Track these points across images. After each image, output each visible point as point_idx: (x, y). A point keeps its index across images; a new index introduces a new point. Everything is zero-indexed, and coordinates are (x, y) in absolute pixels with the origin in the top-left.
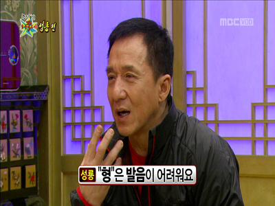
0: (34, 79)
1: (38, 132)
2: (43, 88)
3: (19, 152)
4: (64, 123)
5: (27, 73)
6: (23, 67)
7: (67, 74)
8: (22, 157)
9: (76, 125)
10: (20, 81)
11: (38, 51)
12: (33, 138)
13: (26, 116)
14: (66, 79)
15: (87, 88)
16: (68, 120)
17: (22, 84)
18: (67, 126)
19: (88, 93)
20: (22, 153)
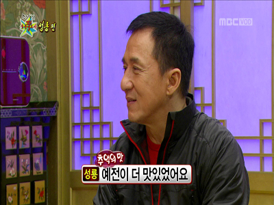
0: (43, 95)
1: (48, 148)
2: (52, 104)
3: (29, 168)
4: (73, 139)
5: (37, 90)
6: (33, 83)
7: (77, 90)
8: (32, 173)
9: (85, 141)
10: (29, 98)
11: (48, 67)
12: (42, 154)
13: (35, 132)
14: (75, 95)
15: (96, 104)
16: (77, 136)
17: (32, 100)
18: (75, 141)
19: (97, 109)
20: (32, 169)
